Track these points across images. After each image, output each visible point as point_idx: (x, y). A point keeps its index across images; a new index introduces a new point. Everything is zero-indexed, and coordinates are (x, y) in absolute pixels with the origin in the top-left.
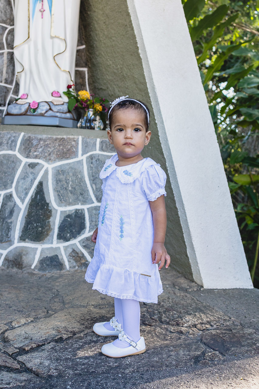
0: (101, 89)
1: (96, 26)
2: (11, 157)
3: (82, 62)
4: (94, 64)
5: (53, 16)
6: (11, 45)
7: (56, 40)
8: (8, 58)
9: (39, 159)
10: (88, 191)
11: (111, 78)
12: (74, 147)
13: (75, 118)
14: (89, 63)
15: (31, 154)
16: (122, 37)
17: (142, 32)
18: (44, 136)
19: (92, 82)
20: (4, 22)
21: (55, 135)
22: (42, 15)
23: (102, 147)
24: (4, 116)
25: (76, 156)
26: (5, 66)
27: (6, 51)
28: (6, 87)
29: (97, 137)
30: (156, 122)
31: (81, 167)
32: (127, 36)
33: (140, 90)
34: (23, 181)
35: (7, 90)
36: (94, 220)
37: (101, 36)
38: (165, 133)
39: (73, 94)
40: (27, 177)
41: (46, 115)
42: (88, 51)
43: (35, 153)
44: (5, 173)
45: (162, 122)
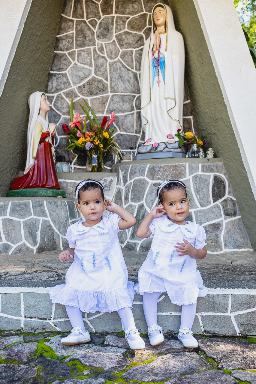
0: (203, 129)
1: (196, 86)
2: (142, 180)
3: (188, 112)
4: (197, 113)
5: (166, 85)
6: (139, 107)
7: (169, 100)
8: (137, 116)
9: (160, 180)
10: (194, 199)
11: (208, 121)
12: (184, 170)
13: (184, 151)
14: (194, 112)
15: (155, 177)
16: (213, 92)
17: (225, 88)
18: (163, 165)
19: (196, 126)
20: (134, 92)
21: (170, 163)
22: (159, 85)
23: (203, 169)
24: (135, 155)
25: (185, 176)
26: (135, 121)
27: (135, 111)
28: (136, 136)
29: (200, 163)
30: (239, 147)
31: (189, 184)
32: (216, 91)
33: (227, 127)
34: (150, 195)
35: (137, 138)
36: (199, 219)
37: (200, 92)
38: (245, 154)
39: (182, 135)
40: (153, 193)
41: (163, 151)
42: (192, 104)
43: (157, 177)
44: (139, 191)
45: (243, 147)
